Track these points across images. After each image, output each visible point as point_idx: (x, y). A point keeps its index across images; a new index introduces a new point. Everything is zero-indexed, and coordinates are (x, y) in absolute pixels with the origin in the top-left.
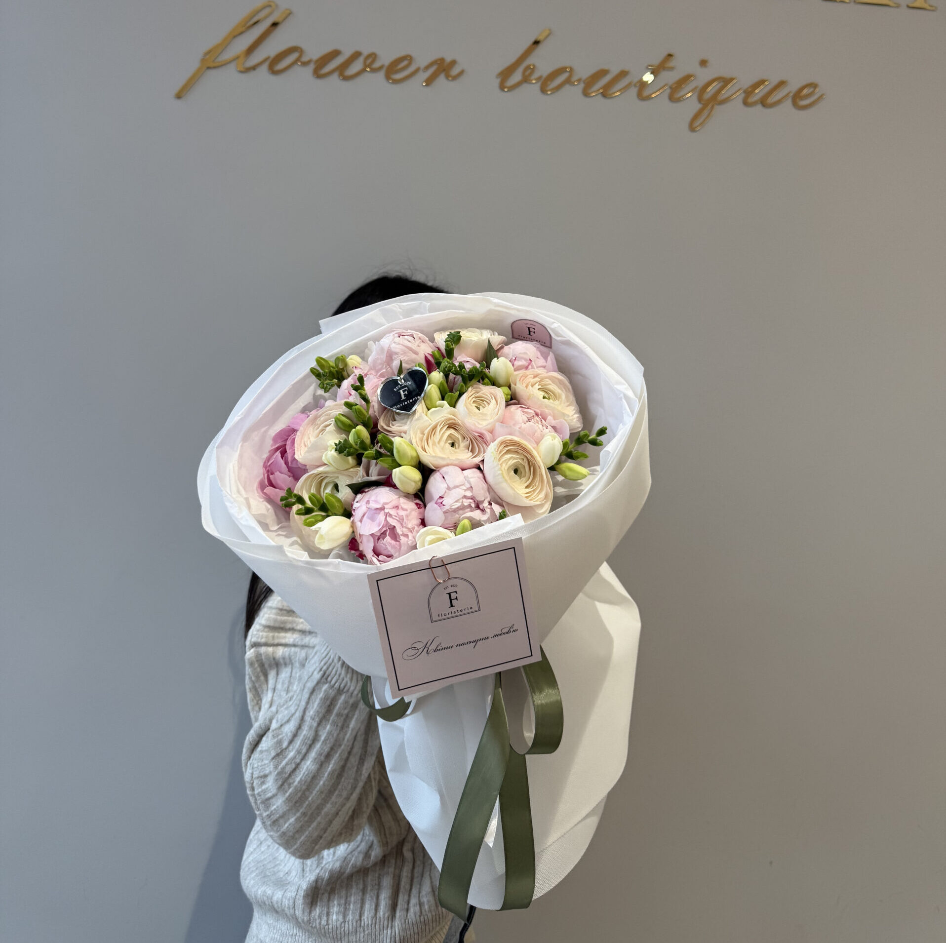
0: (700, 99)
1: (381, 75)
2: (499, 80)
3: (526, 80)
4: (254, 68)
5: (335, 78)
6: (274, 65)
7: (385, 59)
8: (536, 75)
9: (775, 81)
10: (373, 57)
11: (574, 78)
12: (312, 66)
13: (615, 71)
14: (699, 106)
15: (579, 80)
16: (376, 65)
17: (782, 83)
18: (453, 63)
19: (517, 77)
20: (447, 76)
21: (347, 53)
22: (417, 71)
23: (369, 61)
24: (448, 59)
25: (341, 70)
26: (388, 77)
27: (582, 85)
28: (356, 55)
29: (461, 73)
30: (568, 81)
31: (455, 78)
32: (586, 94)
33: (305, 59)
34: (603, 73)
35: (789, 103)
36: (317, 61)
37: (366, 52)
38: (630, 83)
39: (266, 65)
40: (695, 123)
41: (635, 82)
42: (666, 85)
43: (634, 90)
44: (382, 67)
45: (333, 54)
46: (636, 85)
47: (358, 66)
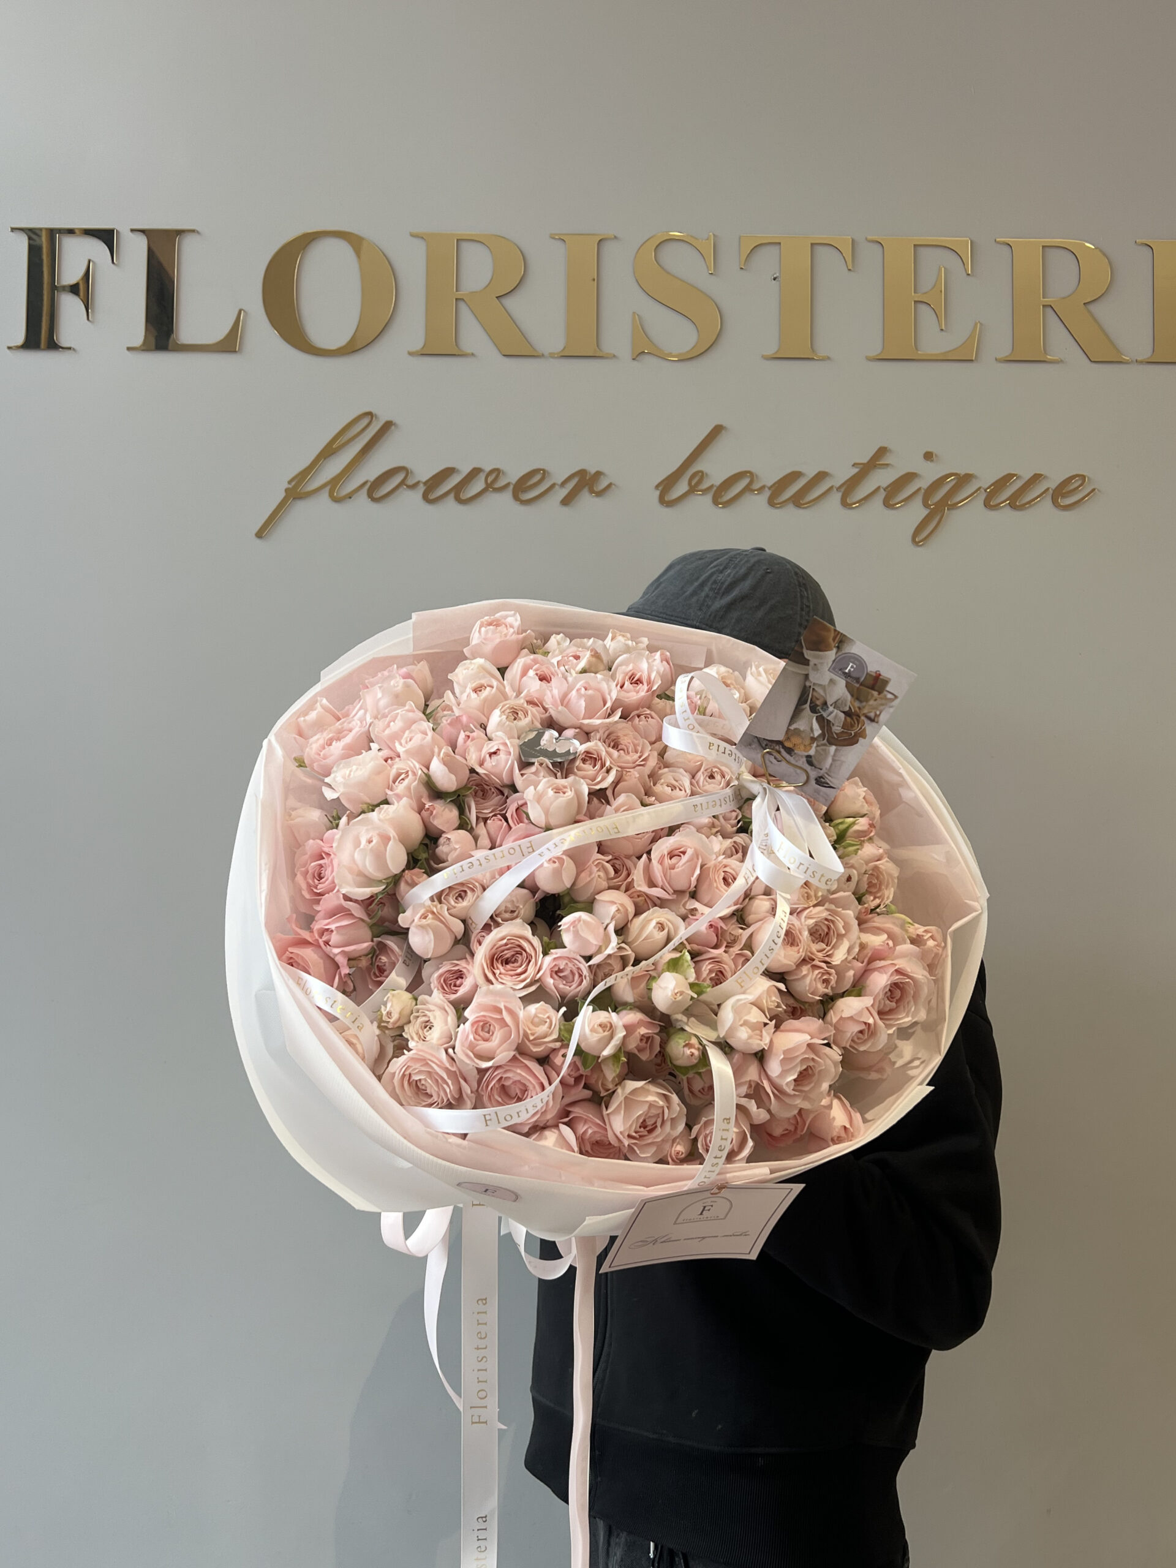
0: (926, 505)
1: (507, 496)
2: (658, 493)
3: (692, 490)
4: (350, 496)
5: (451, 500)
6: (375, 490)
7: (513, 475)
8: (705, 485)
9: (1027, 475)
10: (497, 472)
11: (756, 486)
12: (422, 489)
13: (810, 473)
14: (925, 512)
15: (761, 489)
16: (501, 483)
17: (1036, 478)
18: (599, 474)
19: (682, 487)
20: (592, 491)
21: (465, 470)
22: (553, 486)
23: (490, 480)
24: (593, 471)
25: (457, 490)
26: (516, 497)
27: (767, 493)
28: (475, 472)
29: (610, 485)
30: (748, 489)
31: (599, 494)
32: (771, 503)
33: (410, 482)
34: (795, 476)
35: (1048, 502)
36: (425, 483)
37: (488, 469)
38: (831, 488)
39: (365, 490)
40: (921, 535)
41: (838, 485)
42: (879, 488)
43: (837, 497)
44: (508, 484)
45: (447, 473)
46: (838, 489)
47: (478, 485)
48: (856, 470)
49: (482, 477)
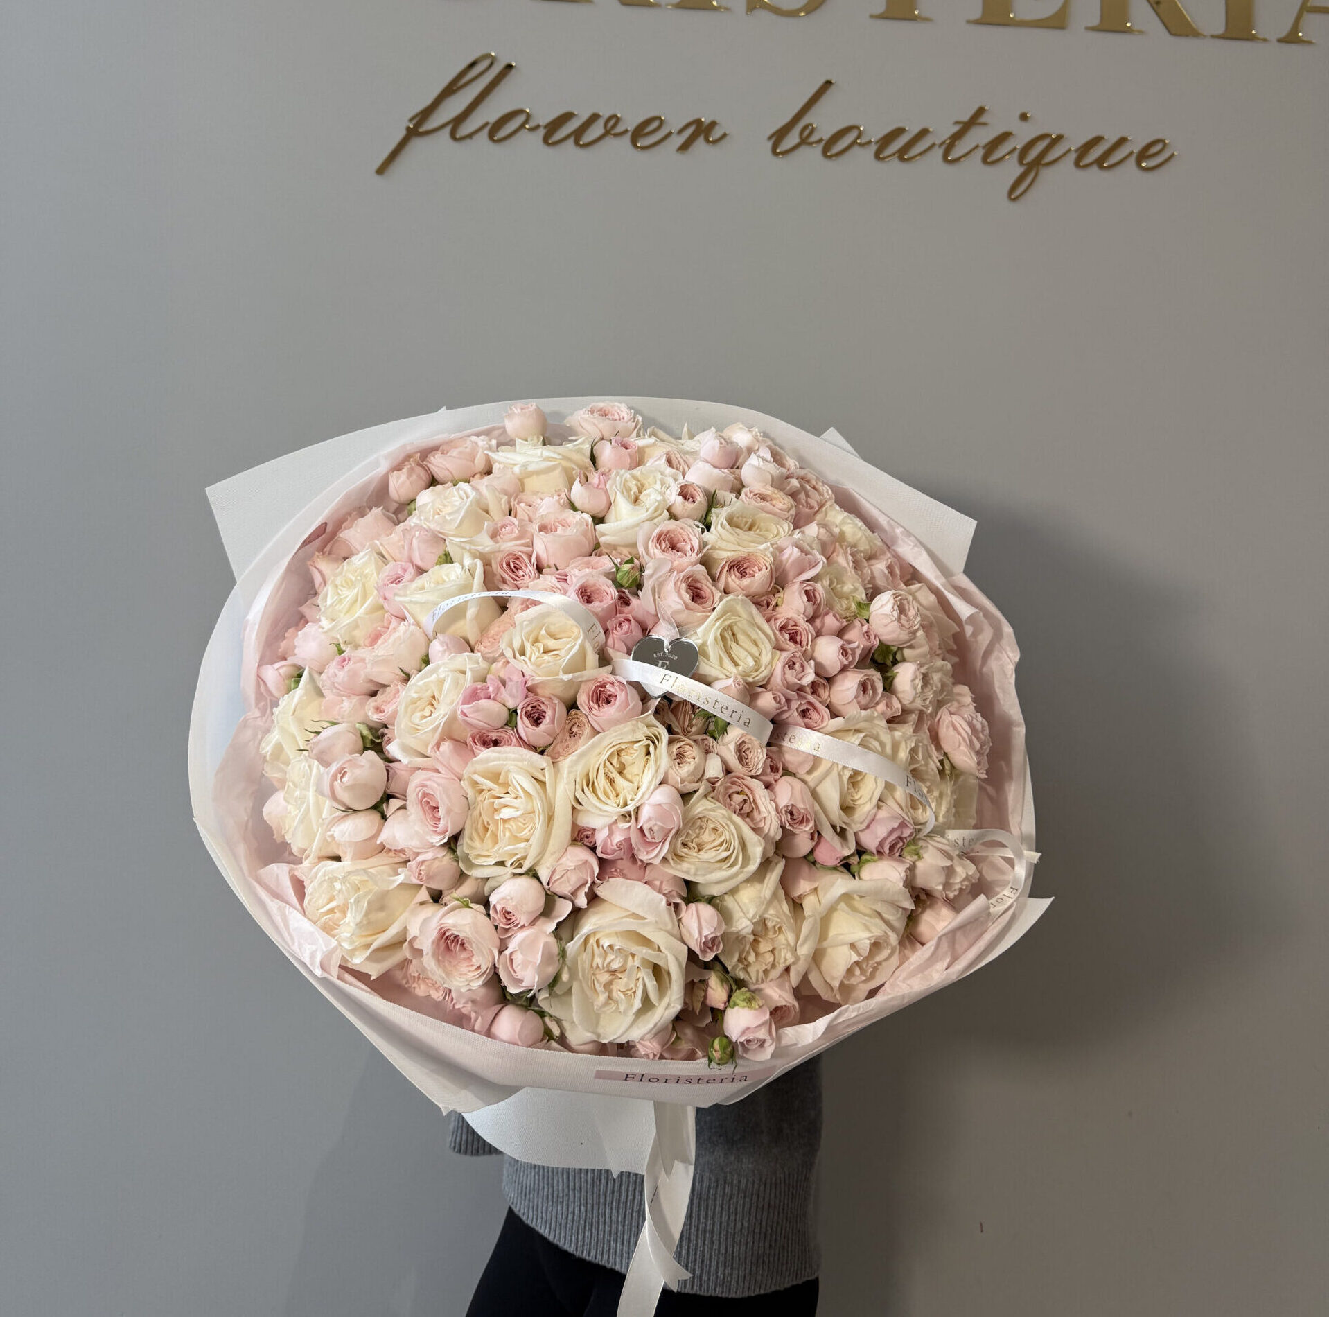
0: (1021, 163)
1: (627, 139)
2: (770, 144)
3: (804, 141)
4: (470, 136)
5: (570, 144)
6: (494, 130)
7: (630, 123)
8: (814, 138)
9: (1113, 139)
10: (615, 119)
11: (863, 140)
12: (542, 132)
13: (913, 129)
14: (1019, 170)
15: (868, 144)
16: (619, 129)
17: (1122, 141)
18: (713, 124)
19: (792, 139)
20: (707, 141)
21: (584, 116)
22: (670, 134)
23: (608, 126)
24: (707, 120)
25: (578, 134)
26: (634, 142)
27: (874, 148)
28: (594, 118)
29: (724, 136)
30: (855, 143)
31: (715, 142)
32: (877, 156)
33: (530, 125)
34: (899, 132)
35: (1132, 165)
36: (545, 127)
38: (933, 145)
39: (486, 131)
40: (1015, 192)
41: (938, 142)
42: (977, 147)
43: (939, 152)
44: (626, 131)
45: (567, 117)
46: (940, 145)
47: (596, 130)
48: (956, 128)
49: (601, 122)
